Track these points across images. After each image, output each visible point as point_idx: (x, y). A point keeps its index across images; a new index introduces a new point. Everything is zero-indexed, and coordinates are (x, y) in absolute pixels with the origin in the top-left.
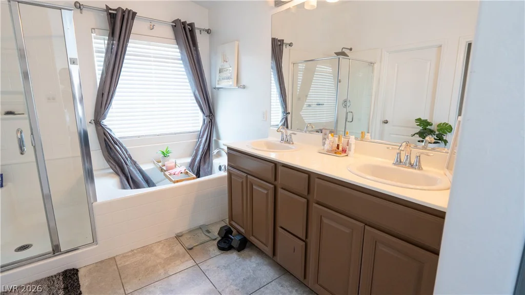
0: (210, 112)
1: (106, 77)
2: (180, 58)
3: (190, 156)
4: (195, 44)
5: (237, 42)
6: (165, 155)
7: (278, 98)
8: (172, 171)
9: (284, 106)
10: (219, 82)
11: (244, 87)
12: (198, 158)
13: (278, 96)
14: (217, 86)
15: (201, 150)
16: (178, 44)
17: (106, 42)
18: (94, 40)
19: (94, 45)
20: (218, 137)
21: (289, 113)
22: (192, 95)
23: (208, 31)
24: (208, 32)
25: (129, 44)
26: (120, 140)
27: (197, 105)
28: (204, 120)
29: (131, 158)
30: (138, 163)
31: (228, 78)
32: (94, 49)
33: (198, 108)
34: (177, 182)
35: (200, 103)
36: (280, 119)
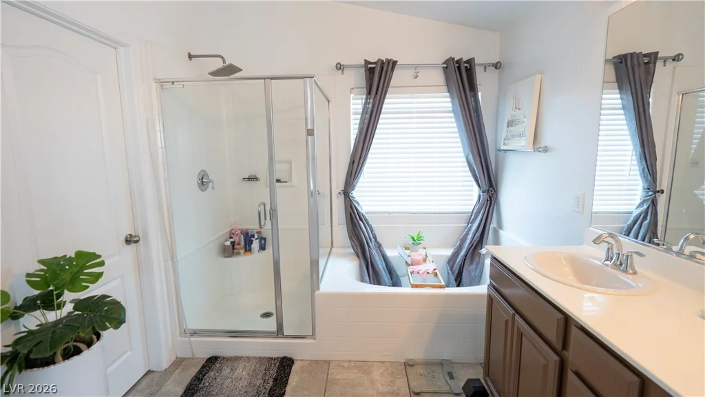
0: (491, 185)
1: (358, 142)
2: (451, 109)
3: (452, 247)
4: (473, 87)
5: (539, 77)
6: (416, 242)
7: (636, 163)
8: (416, 268)
9: (649, 178)
10: (507, 141)
11: (546, 150)
12: (463, 253)
13: (634, 158)
14: (503, 148)
15: (468, 242)
16: (449, 91)
17: (364, 101)
18: (352, 101)
19: (352, 107)
20: (500, 226)
21: (662, 192)
22: (464, 160)
23: (497, 66)
24: (496, 68)
25: (386, 101)
26: (366, 215)
27: (470, 174)
28: (479, 197)
29: (376, 239)
30: (383, 246)
31: (520, 135)
32: (352, 111)
33: (472, 179)
34: (417, 286)
35: (475, 171)
36: (638, 202)
